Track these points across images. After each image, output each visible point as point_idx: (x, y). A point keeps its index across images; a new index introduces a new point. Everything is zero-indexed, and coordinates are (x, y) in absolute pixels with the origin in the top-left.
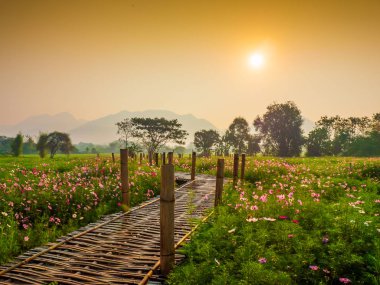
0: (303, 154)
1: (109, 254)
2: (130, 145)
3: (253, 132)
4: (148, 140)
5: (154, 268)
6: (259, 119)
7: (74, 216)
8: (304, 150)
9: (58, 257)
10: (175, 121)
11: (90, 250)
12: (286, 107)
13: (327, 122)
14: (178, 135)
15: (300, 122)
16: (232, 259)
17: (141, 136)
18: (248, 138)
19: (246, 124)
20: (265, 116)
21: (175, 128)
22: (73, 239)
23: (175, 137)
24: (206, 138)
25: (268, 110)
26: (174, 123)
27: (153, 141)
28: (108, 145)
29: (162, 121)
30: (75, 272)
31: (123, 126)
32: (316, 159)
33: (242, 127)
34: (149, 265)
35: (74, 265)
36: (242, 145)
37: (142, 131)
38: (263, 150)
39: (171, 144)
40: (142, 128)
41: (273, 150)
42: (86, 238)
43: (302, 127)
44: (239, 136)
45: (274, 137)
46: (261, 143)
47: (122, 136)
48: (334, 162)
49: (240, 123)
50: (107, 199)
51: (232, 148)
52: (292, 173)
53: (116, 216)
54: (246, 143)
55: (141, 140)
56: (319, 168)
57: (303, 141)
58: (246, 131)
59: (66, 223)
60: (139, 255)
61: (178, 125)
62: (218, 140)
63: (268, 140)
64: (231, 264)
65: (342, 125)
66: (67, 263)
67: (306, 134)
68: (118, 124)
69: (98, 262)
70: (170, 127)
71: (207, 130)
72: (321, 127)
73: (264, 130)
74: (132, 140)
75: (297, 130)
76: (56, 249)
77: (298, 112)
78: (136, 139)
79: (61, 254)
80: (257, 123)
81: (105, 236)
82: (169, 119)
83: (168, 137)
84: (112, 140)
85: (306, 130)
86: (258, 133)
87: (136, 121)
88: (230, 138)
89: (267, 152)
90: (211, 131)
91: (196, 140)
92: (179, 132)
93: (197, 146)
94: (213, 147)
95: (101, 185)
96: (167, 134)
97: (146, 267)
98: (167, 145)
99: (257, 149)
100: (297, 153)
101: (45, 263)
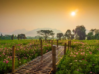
0: (86, 39)
1: (40, 67)
2: (40, 37)
3: (72, 33)
4: (45, 36)
5: (51, 71)
6: (74, 30)
7: (30, 57)
8: (86, 38)
9: (28, 67)
10: (52, 31)
11: (35, 66)
12: (81, 27)
13: (93, 30)
14: (52, 34)
15: (85, 31)
16: (70, 69)
17: (43, 35)
18: (71, 35)
19: (70, 31)
20: (75, 29)
21: (52, 32)
22: (31, 63)
23: (52, 35)
24: (60, 35)
25: (76, 28)
26: (51, 31)
27: (46, 36)
28: (34, 37)
29: (48, 31)
30: (33, 71)
31: (38, 32)
32: (90, 41)
33: (70, 32)
34: (50, 70)
35: (32, 69)
36: (69, 37)
37: (43, 34)
38: (75, 38)
39: (51, 37)
40: (43, 33)
41: (78, 38)
42: (34, 63)
43: (86, 32)
44: (68, 34)
45: (78, 34)
46: (75, 36)
47: (38, 35)
48: (95, 42)
49: (69, 31)
50: (37, 52)
51: (67, 38)
52: (84, 45)
53: (40, 57)
54: (70, 36)
55: (43, 36)
56: (91, 44)
57: (86, 36)
58: (70, 33)
59: (28, 58)
60: (47, 67)
61: (53, 32)
62: (63, 35)
63: (76, 35)
64: (70, 71)
65: (97, 31)
66: (30, 69)
67: (87, 34)
68: (37, 32)
69: (38, 69)
70: (50, 32)
71: (60, 33)
72: (91, 32)
73: (75, 33)
74: (41, 35)
75: (84, 33)
76: (27, 65)
77: (85, 28)
78: (42, 35)
79: (29, 67)
80: (73, 31)
81: (38, 62)
82: (50, 30)
83: (50, 35)
84: (36, 36)
85: (87, 33)
86: (74, 33)
87: (42, 31)
88: (66, 35)
89: (76, 38)
90: (61, 33)
91: (57, 35)
92: (53, 34)
93: (57, 37)
94: (62, 37)
95: (35, 49)
96: (50, 34)
97: (49, 70)
98: (50, 37)
99: (74, 38)
100: (84, 39)
101: (25, 69)
